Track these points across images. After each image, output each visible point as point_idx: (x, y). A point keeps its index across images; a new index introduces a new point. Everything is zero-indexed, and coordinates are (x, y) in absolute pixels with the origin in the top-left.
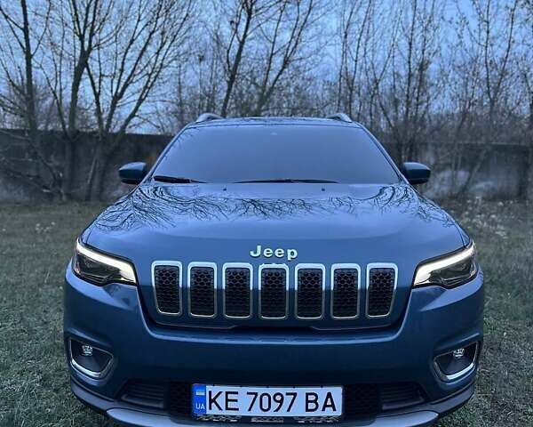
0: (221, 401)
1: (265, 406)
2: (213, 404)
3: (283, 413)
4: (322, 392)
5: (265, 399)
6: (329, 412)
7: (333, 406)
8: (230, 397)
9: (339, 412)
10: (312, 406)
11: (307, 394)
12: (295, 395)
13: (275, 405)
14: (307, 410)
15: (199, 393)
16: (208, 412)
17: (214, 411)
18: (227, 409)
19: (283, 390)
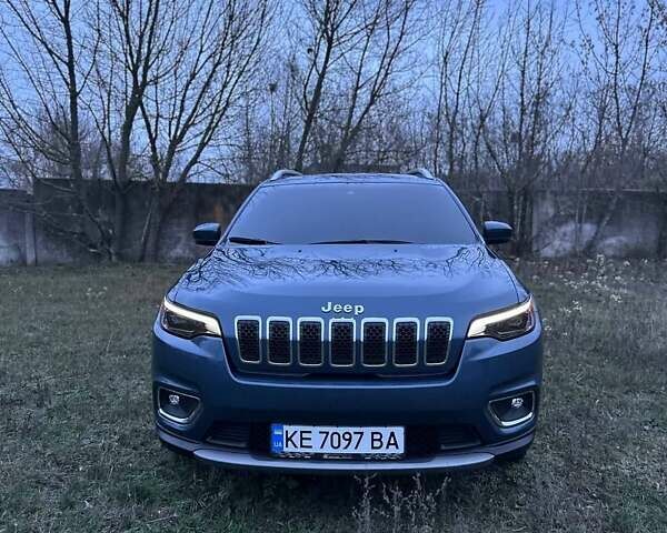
0: (296, 439)
1: (336, 445)
2: (290, 442)
3: (351, 450)
4: (386, 431)
5: (336, 437)
6: (392, 450)
7: (395, 444)
8: (304, 435)
9: (401, 450)
10: (377, 444)
11: (373, 434)
12: (362, 433)
13: (344, 443)
14: (373, 448)
15: (276, 433)
16: (285, 449)
17: (290, 449)
18: (302, 446)
19: (352, 430)
